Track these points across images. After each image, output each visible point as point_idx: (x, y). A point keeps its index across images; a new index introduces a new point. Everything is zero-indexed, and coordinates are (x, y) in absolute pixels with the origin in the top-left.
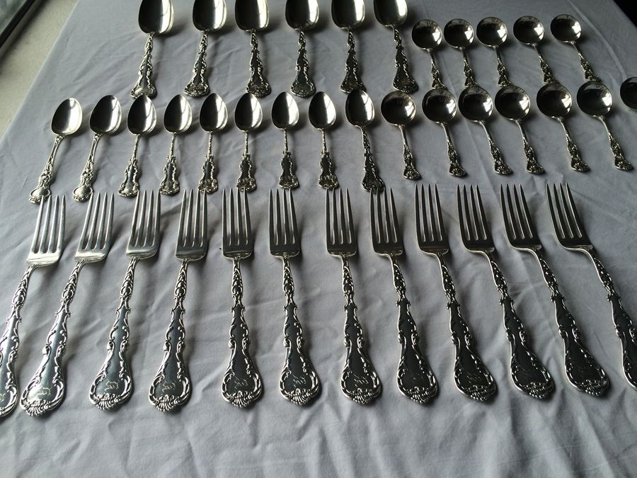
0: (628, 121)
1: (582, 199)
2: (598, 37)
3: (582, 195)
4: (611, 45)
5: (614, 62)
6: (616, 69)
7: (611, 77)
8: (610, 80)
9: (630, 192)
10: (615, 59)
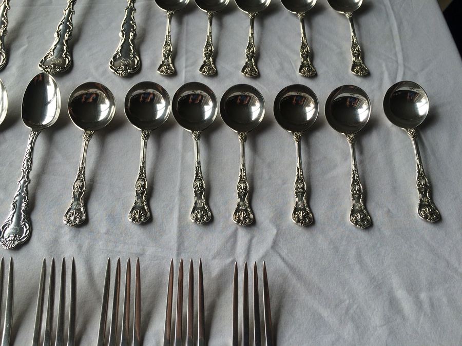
0: (387, 142)
1: (290, 275)
2: (385, 6)
3: (292, 268)
4: (396, 19)
5: (394, 47)
6: (394, 58)
7: (384, 68)
8: (382, 73)
9: (357, 268)
10: (397, 41)
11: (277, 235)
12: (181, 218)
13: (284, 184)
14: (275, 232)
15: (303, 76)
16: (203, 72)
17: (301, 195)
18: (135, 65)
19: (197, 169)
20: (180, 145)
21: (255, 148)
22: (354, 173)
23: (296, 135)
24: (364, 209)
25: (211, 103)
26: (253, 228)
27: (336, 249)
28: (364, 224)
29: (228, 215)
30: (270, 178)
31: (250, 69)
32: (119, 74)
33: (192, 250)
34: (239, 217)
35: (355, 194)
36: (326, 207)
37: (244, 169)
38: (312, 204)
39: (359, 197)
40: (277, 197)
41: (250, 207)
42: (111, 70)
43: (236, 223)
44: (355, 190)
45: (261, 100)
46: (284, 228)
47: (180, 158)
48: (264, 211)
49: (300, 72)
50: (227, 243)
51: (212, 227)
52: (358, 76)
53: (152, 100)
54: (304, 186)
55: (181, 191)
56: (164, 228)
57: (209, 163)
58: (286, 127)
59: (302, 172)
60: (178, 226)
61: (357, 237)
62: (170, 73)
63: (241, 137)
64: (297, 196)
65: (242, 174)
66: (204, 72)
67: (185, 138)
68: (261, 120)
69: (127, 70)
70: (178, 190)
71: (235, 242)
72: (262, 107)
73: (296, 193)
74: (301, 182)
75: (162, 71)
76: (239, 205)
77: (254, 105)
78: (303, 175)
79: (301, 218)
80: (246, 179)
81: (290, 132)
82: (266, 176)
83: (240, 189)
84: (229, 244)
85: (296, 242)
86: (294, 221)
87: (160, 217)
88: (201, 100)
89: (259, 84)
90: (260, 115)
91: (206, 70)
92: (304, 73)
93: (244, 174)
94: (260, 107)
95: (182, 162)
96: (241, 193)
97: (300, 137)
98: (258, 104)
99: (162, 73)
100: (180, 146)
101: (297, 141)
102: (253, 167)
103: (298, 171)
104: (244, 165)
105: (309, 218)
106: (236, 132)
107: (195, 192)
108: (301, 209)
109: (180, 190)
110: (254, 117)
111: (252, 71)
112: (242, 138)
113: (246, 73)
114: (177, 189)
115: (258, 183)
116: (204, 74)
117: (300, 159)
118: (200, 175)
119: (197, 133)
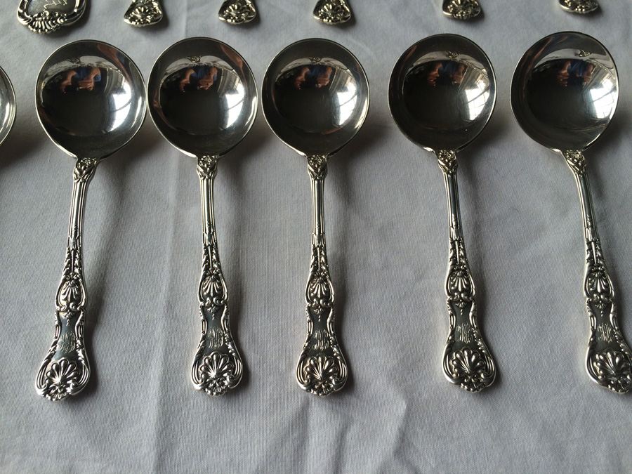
11: (409, 416)
12: (169, 379)
13: (420, 277)
14: (401, 407)
15: (453, 18)
16: (226, 18)
17: (463, 308)
18: (73, 8)
19: (207, 252)
20: (171, 189)
21: (347, 192)
22: (590, 249)
23: (445, 157)
24: (620, 339)
25: (240, 88)
26: (347, 398)
27: (559, 451)
28: (624, 383)
29: (284, 368)
30: (386, 266)
31: (333, 7)
32: (37, 28)
33: (194, 467)
34: (312, 372)
35: (598, 303)
36: (525, 336)
37: (323, 248)
38: (490, 328)
39: (607, 311)
40: (405, 314)
41: (340, 342)
42: (21, 20)
43: (305, 388)
44: (596, 291)
45: (359, 76)
46: (425, 396)
47: (171, 223)
48: (372, 351)
49: (445, 8)
50: (282, 445)
51: (245, 400)
52: (576, 14)
53: (100, 85)
54: (468, 285)
55: (170, 306)
56: (127, 408)
57: (240, 231)
58: (421, 140)
59: (464, 250)
60: (159, 403)
61: (609, 416)
62: (152, 21)
63: (313, 167)
64: (454, 313)
65: (316, 259)
66: (229, 16)
67: (183, 172)
68: (359, 124)
69: (56, 19)
70: (164, 303)
71: (303, 440)
72: (362, 92)
73: (451, 302)
74: (462, 276)
75: (133, 19)
76: (311, 340)
77: (342, 87)
78: (464, 257)
79: (467, 370)
80: (328, 273)
81: (429, 149)
82: (375, 259)
83: (312, 298)
84: (289, 447)
85: (455, 435)
86: (449, 379)
87: (116, 378)
88: (216, 83)
89: (355, 42)
90: (357, 111)
91: (233, 13)
92: (455, 12)
93: (323, 259)
94: (358, 93)
95: (175, 232)
96: (316, 307)
97: (454, 163)
98: (352, 87)
99: (134, 23)
100: (171, 195)
101: (448, 173)
102: (344, 240)
103: (454, 248)
104: (321, 237)
105: (487, 371)
106: (302, 154)
107: (203, 308)
108: (464, 346)
109: (168, 302)
110: (344, 116)
111: (336, 10)
112: (316, 170)
113: (324, 16)
114: (162, 299)
115: (358, 279)
116: (229, 21)
117: (457, 218)
118: (215, 266)
119: (210, 161)
